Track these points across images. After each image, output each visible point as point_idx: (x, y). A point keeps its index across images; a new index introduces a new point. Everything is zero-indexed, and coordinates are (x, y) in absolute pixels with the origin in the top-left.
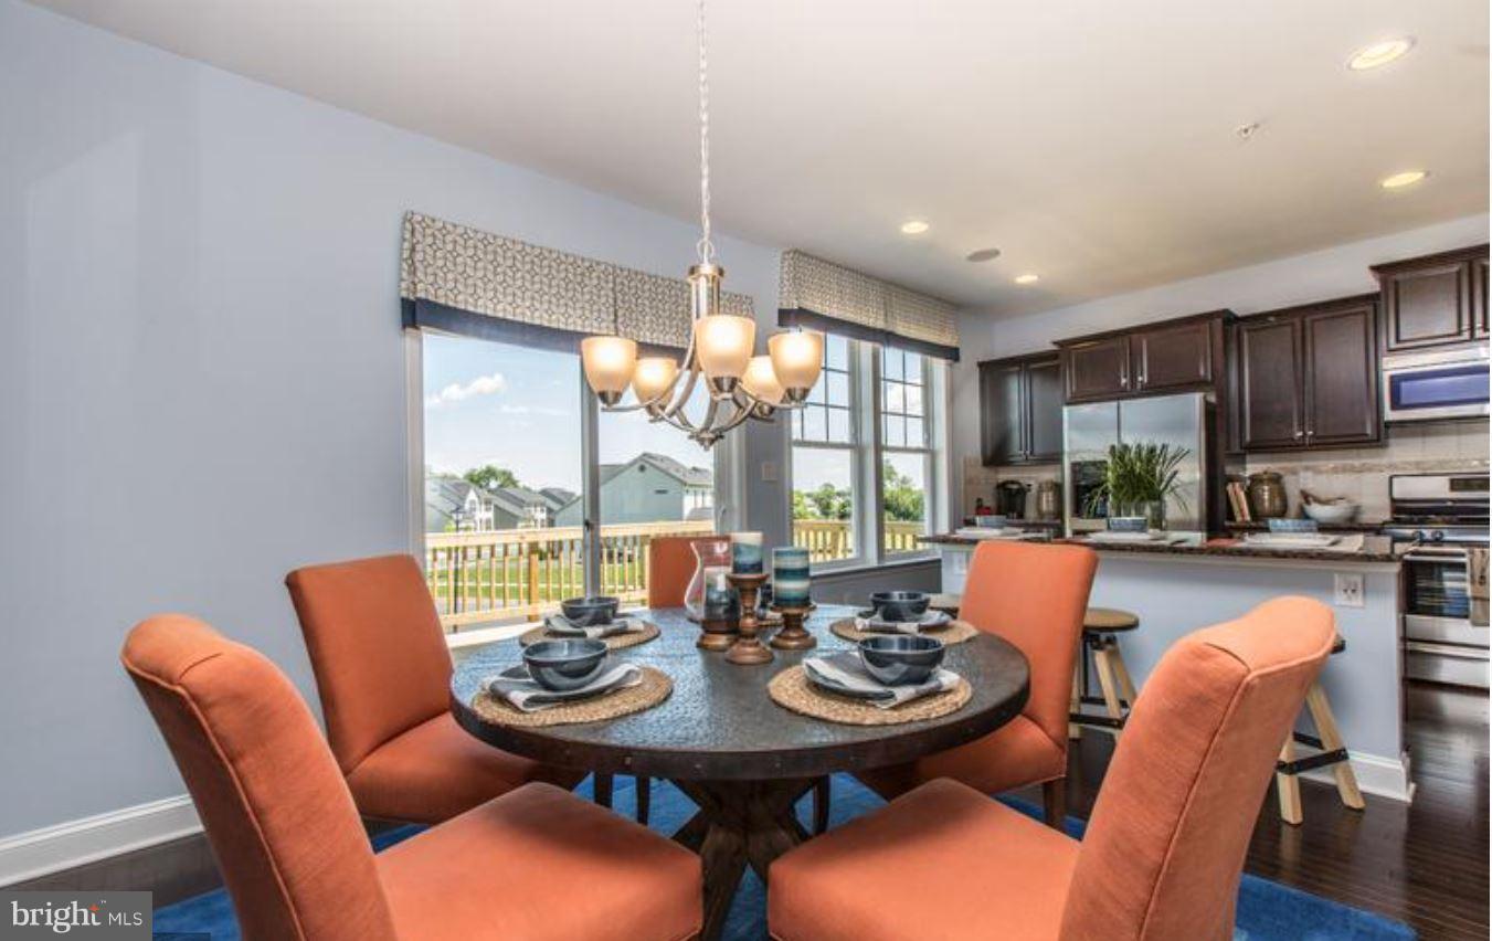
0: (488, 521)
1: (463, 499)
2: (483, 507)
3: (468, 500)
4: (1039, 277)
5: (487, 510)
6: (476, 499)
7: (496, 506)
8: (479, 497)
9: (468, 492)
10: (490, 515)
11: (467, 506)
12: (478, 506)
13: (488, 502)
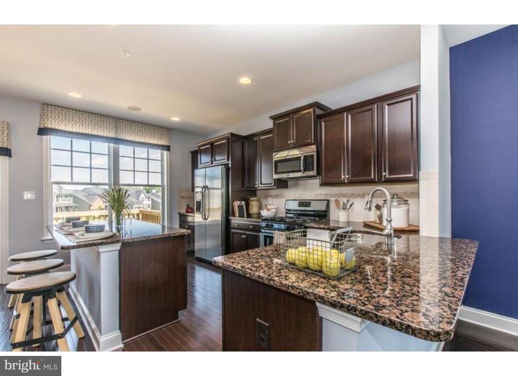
0: (149, 205)
1: (139, 196)
2: (147, 199)
3: (141, 197)
4: (180, 119)
5: (149, 200)
6: (144, 197)
7: (152, 199)
8: (145, 196)
9: (141, 194)
10: (150, 202)
11: (140, 199)
12: (145, 199)
13: (149, 198)
